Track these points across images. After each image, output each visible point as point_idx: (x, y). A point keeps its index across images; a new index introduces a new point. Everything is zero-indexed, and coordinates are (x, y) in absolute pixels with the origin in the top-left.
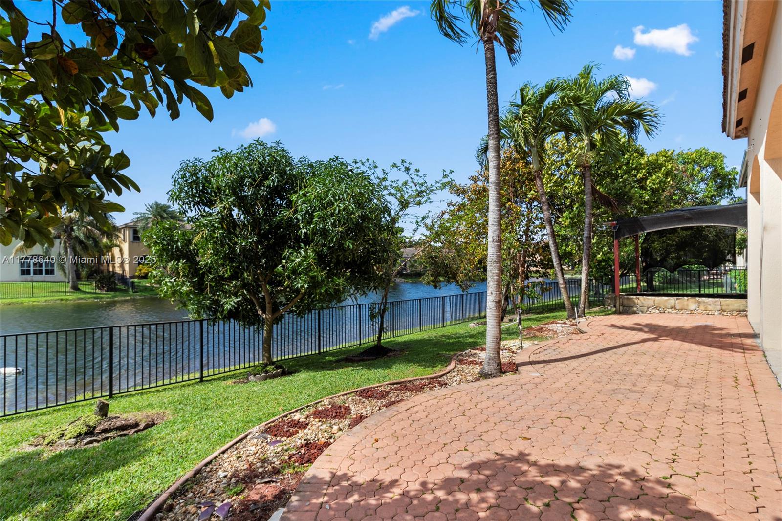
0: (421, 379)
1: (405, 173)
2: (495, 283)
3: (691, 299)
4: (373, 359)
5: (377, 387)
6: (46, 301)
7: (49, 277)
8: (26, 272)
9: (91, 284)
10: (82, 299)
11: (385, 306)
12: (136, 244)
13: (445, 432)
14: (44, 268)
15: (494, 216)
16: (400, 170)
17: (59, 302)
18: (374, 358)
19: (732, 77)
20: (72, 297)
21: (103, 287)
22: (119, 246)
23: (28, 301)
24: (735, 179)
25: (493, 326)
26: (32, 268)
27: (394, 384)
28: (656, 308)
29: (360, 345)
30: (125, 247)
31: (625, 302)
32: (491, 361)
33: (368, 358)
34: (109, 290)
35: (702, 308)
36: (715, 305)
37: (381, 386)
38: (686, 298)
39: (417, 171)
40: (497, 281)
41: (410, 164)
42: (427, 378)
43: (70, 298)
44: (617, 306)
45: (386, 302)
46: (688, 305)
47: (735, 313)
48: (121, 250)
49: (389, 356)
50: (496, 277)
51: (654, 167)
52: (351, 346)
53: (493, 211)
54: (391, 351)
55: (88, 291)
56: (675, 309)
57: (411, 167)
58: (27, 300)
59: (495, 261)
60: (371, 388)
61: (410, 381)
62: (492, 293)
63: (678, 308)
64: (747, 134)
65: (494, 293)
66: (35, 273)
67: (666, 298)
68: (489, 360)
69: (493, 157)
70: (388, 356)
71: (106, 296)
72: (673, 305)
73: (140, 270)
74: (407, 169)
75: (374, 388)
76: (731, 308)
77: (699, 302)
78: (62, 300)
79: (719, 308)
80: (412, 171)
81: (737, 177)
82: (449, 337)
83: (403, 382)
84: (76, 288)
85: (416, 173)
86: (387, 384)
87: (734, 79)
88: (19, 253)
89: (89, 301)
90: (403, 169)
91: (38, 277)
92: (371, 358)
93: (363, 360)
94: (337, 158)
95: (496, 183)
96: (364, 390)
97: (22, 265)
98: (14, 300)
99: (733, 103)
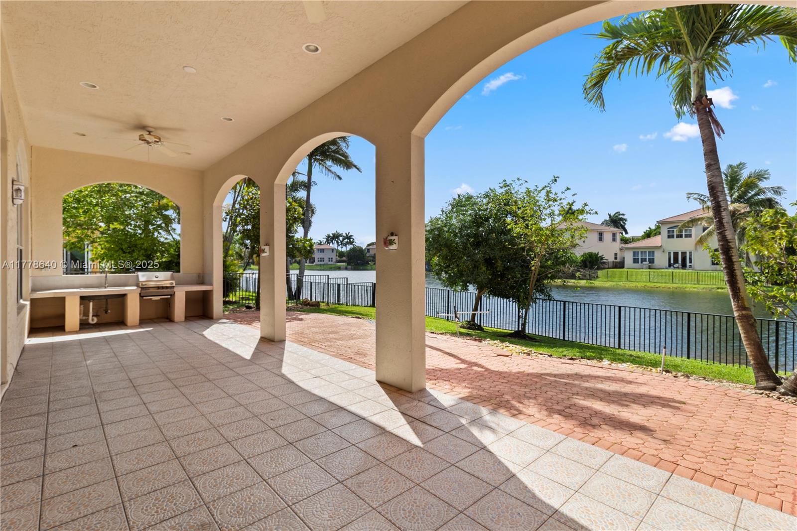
88: (698, 246)
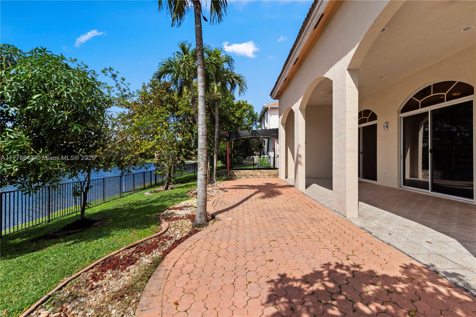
0: (151, 238)
1: (111, 79)
2: (204, 163)
3: (259, 171)
4: (80, 232)
5: (116, 254)
11: (88, 184)
13: (222, 275)
15: (203, 118)
16: (106, 75)
18: (81, 230)
19: (286, 70)
24: (257, 118)
25: (203, 191)
27: (129, 248)
28: (245, 176)
29: (49, 221)
31: (231, 173)
32: (202, 215)
33: (75, 231)
35: (262, 174)
36: (267, 173)
37: (119, 252)
38: (256, 170)
39: (123, 79)
40: (205, 161)
41: (117, 72)
42: (155, 237)
44: (228, 176)
45: (89, 180)
46: (257, 174)
47: (273, 176)
49: (96, 226)
50: (204, 159)
51: (239, 106)
52: (40, 224)
53: (202, 115)
54: (95, 221)
56: (253, 176)
57: (118, 75)
59: (204, 148)
60: (111, 256)
61: (142, 242)
62: (202, 169)
63: (253, 175)
64: (278, 98)
65: (204, 169)
67: (249, 171)
68: (201, 214)
69: (202, 80)
70: (94, 226)
72: (252, 174)
74: (114, 76)
75: (113, 256)
76: (272, 174)
77: (261, 172)
79: (268, 174)
80: (119, 78)
81: (258, 117)
82: (136, 204)
83: (137, 244)
85: (122, 81)
86: (124, 250)
87: (287, 72)
90: (110, 75)
92: (77, 231)
93: (69, 234)
94: (44, 50)
95: (204, 97)
96: (105, 260)
99: (281, 82)
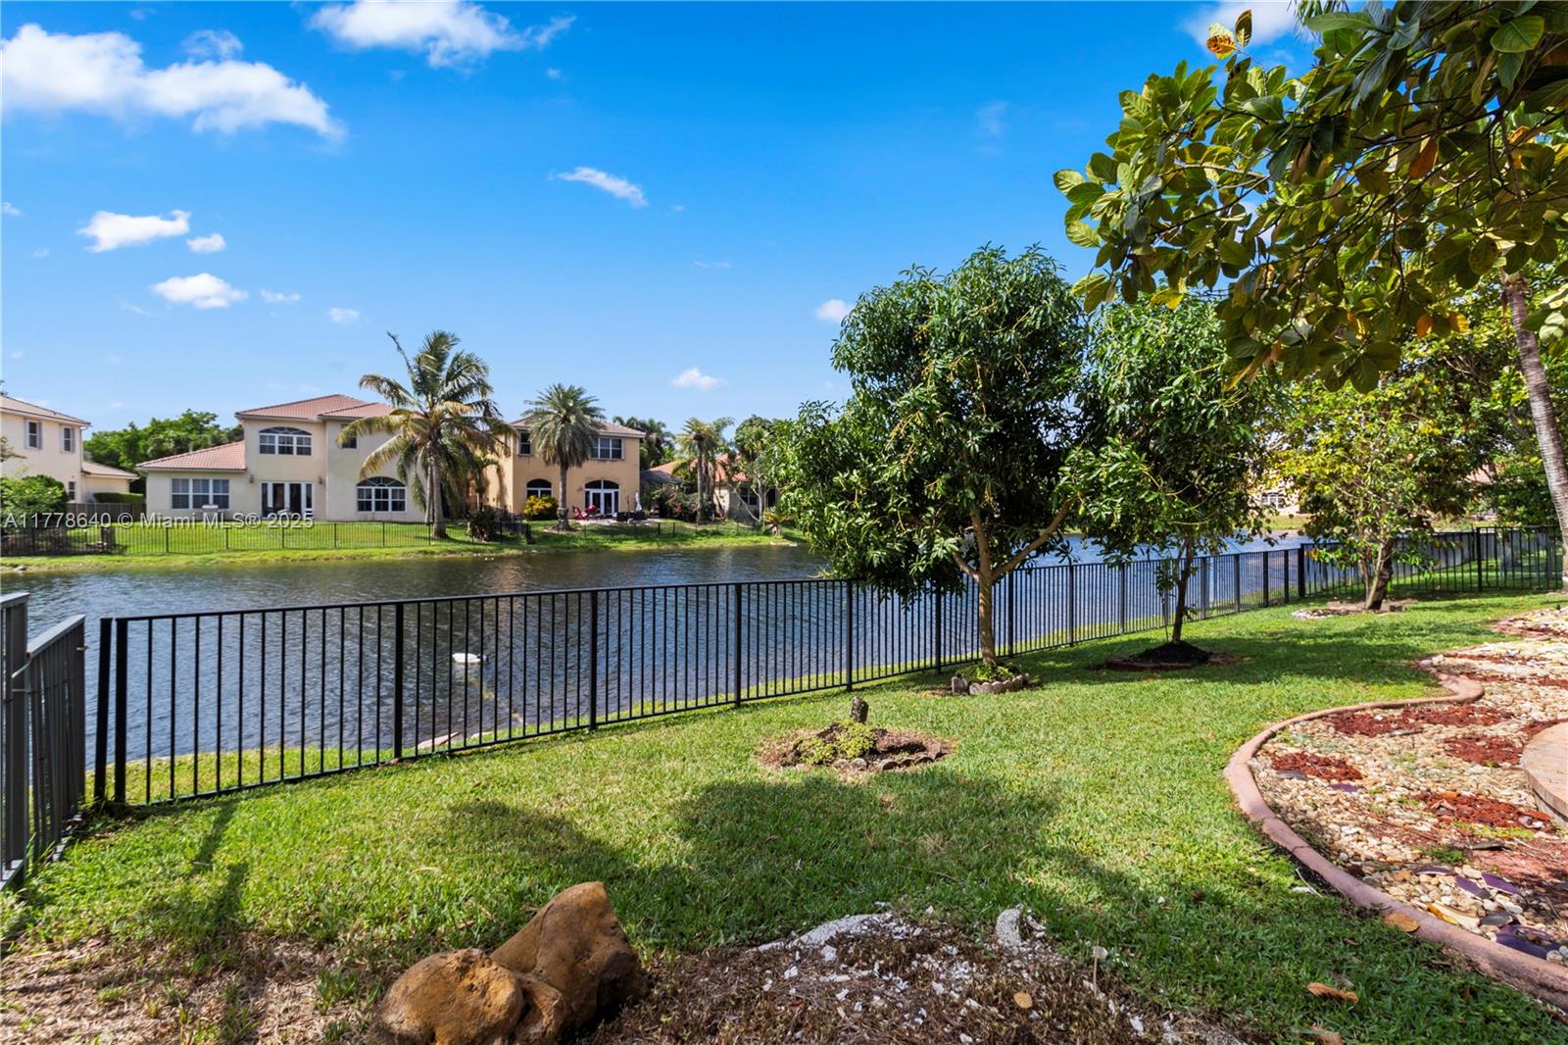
6: (404, 554)
7: (397, 515)
8: (364, 506)
9: (465, 527)
10: (451, 552)
12: (524, 460)
14: (390, 500)
17: (421, 556)
20: (438, 547)
21: (482, 534)
22: (496, 463)
23: (379, 554)
26: (373, 500)
30: (508, 465)
34: (492, 538)
43: (436, 549)
48: (499, 471)
55: (459, 538)
58: (376, 551)
66: (378, 508)
71: (488, 550)
73: (532, 505)
78: (426, 552)
84: (442, 535)
89: (466, 555)
91: (381, 515)
97: (360, 492)
98: (360, 551)
